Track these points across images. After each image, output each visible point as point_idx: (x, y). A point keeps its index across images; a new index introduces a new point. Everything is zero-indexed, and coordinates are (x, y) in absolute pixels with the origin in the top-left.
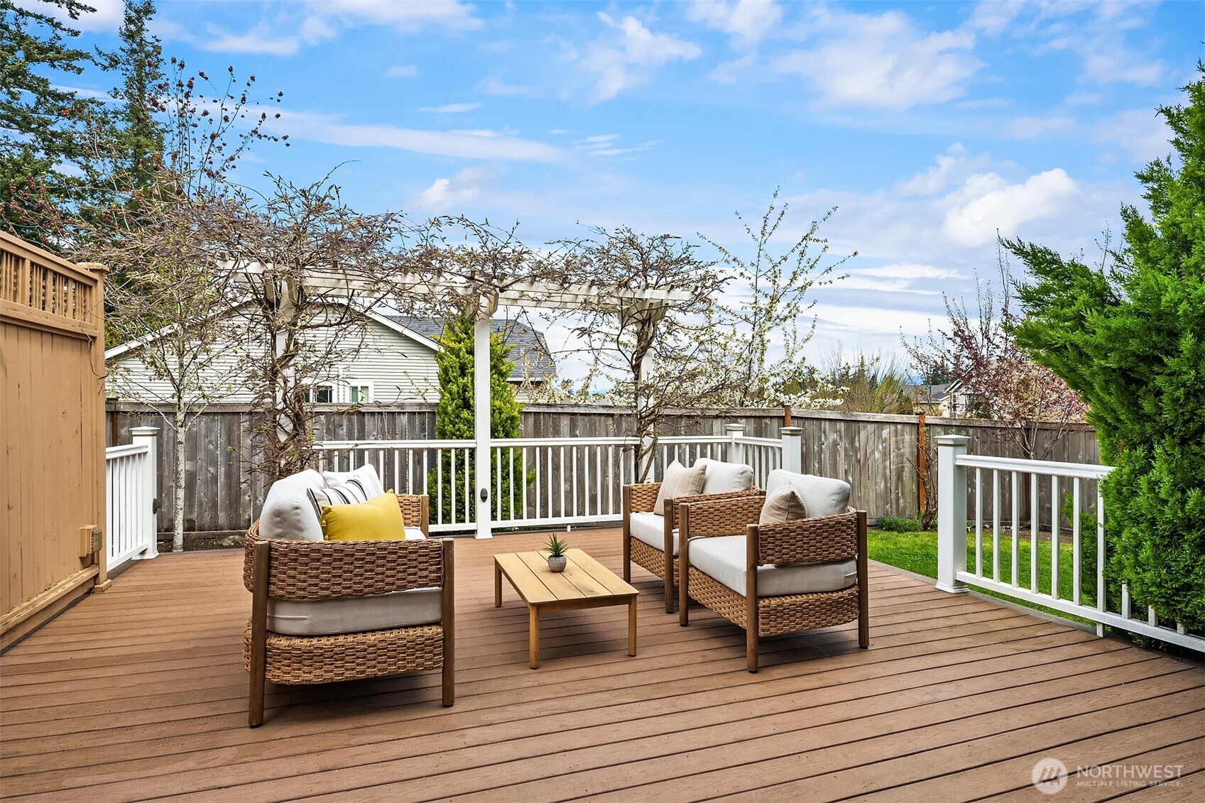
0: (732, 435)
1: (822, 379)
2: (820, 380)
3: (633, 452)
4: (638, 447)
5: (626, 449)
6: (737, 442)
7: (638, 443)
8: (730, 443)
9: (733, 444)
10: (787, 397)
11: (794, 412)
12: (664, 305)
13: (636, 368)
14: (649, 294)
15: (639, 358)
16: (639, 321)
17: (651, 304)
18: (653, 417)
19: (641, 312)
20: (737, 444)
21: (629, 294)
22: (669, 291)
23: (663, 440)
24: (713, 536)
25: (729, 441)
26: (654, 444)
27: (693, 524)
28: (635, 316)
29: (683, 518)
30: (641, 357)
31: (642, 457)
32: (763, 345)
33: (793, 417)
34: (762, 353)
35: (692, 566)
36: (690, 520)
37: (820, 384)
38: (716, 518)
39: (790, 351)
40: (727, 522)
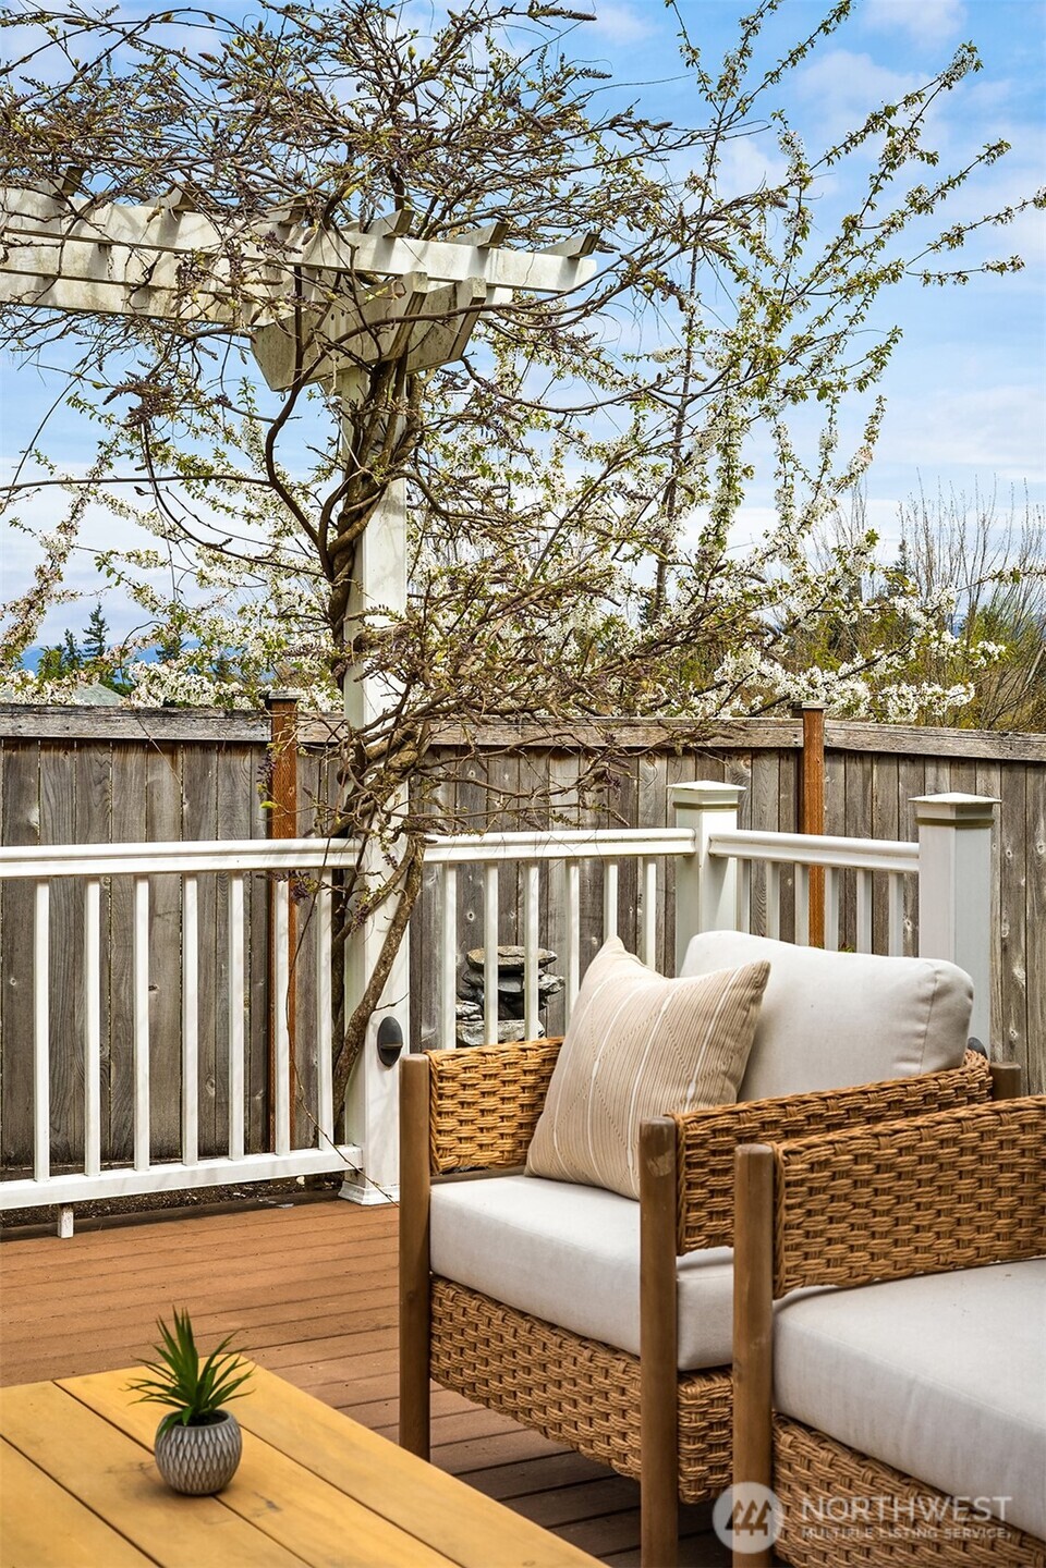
0: (695, 826)
1: (928, 615)
2: (916, 616)
3: (325, 898)
4: (345, 880)
5: (301, 885)
6: (718, 850)
7: (349, 861)
8: (689, 858)
9: (703, 859)
10: (803, 679)
11: (836, 733)
12: (463, 303)
13: (341, 558)
14: (404, 258)
15: (354, 519)
16: (361, 365)
17: (419, 297)
18: (406, 756)
19: (373, 329)
20: (717, 861)
21: (330, 255)
22: (483, 250)
23: (447, 849)
24: (869, 1283)
25: (687, 847)
26: (412, 869)
27: (796, 1236)
28: (352, 345)
29: (753, 1211)
30: (361, 515)
31: (362, 921)
32: (729, 484)
33: (832, 753)
34: (722, 516)
35: (789, 1421)
36: (785, 1217)
37: (919, 633)
38: (884, 1202)
39: (798, 514)
40: (924, 1218)
